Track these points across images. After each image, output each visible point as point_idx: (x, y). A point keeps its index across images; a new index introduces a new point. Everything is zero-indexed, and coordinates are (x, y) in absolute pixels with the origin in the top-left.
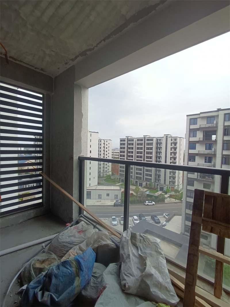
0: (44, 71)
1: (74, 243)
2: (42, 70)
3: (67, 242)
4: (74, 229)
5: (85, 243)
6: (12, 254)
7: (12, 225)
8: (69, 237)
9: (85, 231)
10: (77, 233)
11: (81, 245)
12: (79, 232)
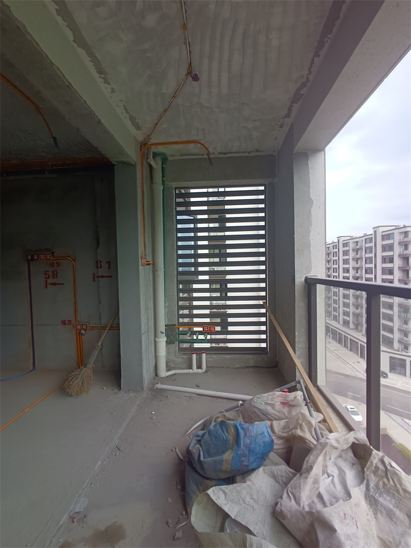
0: (260, 152)
1: (269, 415)
2: (257, 151)
3: (259, 409)
4: (278, 397)
5: (283, 422)
6: (213, 399)
7: (228, 368)
8: (266, 404)
9: (294, 406)
10: (279, 403)
11: (275, 423)
12: (283, 403)
